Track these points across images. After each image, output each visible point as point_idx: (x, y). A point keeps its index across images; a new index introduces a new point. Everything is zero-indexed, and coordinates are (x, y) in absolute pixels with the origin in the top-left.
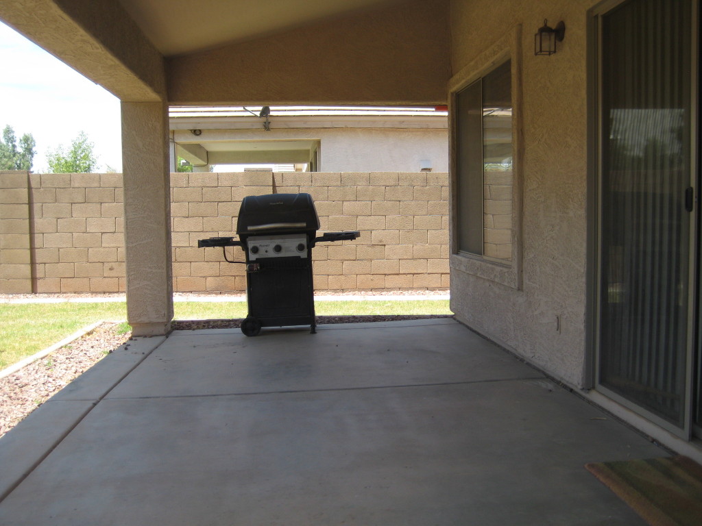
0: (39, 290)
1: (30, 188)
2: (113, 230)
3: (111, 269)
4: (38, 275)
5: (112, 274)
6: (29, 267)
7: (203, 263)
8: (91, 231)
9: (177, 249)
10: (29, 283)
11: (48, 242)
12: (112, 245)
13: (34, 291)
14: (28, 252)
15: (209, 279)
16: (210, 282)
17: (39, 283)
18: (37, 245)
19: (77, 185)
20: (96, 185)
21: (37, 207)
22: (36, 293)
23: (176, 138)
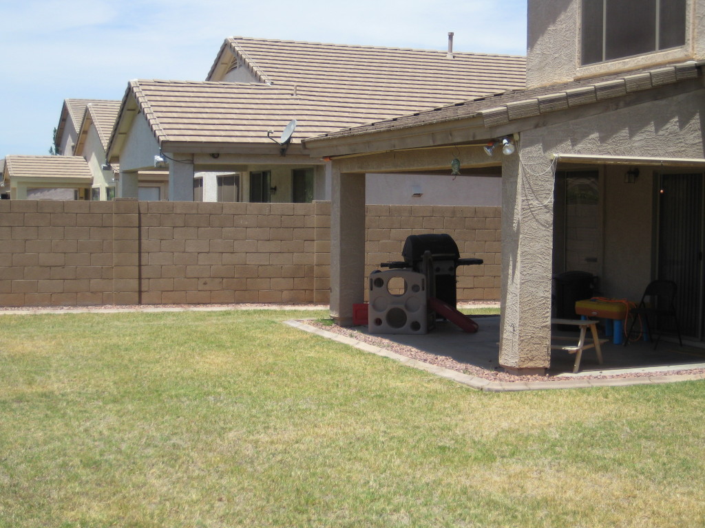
0: (143, 301)
1: (140, 214)
2: (207, 251)
3: (205, 284)
4: (143, 289)
5: (207, 287)
6: (137, 282)
7: (281, 279)
8: (189, 251)
9: (260, 267)
10: (137, 295)
11: (153, 260)
12: (206, 263)
13: (140, 303)
14: (137, 269)
15: (285, 292)
16: (286, 295)
17: (144, 295)
18: (143, 263)
19: (179, 212)
20: (194, 211)
21: (144, 229)
22: (141, 304)
23: (195, 160)
